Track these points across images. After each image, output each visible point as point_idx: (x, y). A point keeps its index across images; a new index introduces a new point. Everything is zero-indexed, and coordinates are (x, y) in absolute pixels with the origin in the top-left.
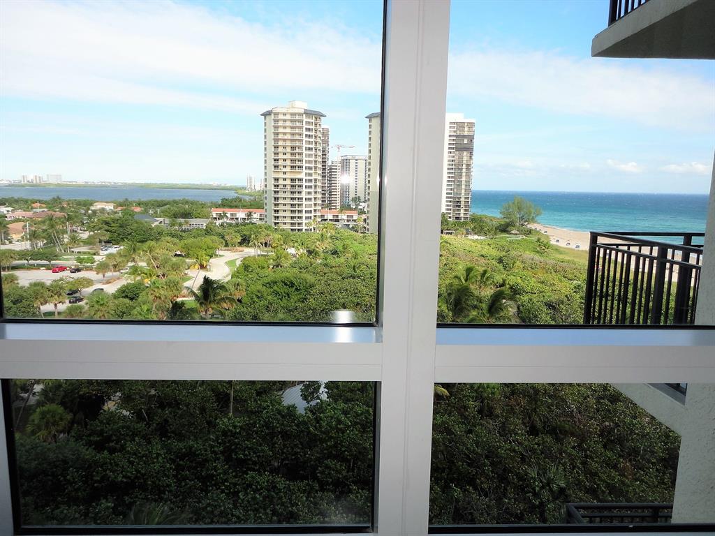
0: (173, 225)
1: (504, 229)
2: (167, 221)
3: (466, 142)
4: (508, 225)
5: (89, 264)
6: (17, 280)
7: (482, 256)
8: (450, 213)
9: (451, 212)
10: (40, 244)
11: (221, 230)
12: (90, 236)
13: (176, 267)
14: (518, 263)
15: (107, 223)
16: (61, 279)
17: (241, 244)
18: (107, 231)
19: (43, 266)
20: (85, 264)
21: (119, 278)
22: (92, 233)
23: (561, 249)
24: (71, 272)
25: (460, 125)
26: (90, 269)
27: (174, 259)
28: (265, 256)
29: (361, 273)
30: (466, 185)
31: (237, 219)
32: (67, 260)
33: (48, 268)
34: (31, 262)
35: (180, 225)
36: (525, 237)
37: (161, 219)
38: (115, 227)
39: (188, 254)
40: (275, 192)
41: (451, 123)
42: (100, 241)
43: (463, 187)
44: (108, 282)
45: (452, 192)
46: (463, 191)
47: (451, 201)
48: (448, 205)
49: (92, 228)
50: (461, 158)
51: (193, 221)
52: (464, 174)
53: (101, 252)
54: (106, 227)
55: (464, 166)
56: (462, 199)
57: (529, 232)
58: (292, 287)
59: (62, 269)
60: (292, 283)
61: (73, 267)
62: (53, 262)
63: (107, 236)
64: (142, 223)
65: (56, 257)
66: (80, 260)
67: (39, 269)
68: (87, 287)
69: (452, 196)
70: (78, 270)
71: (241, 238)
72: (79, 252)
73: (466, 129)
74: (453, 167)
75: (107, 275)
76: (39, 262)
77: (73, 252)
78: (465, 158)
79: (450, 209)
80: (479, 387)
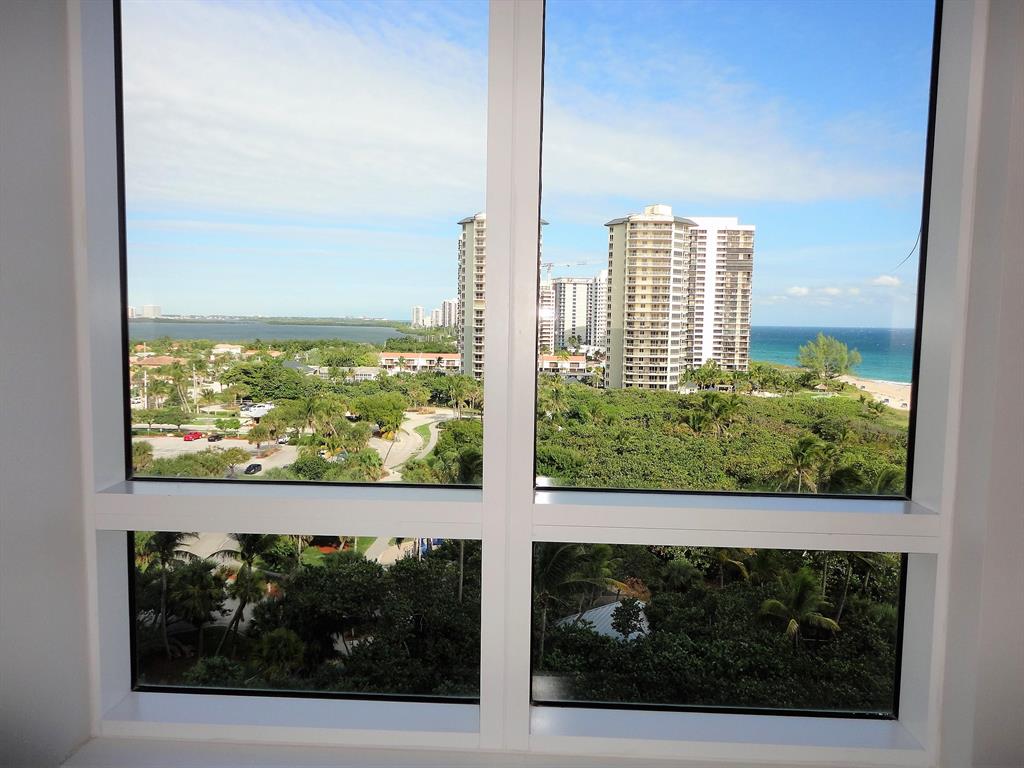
0: (333, 374)
1: (806, 382)
2: (325, 369)
3: (741, 257)
4: (808, 377)
5: (233, 430)
6: (151, 450)
7: (788, 422)
8: (719, 360)
9: (721, 357)
10: (161, 400)
11: (400, 383)
12: (225, 391)
13: (357, 435)
14: (850, 434)
15: (246, 373)
16: (209, 451)
17: (430, 402)
18: (247, 383)
19: (170, 431)
20: (228, 430)
21: (276, 450)
22: (225, 387)
23: (899, 413)
24: (209, 440)
25: (733, 234)
26: (234, 436)
27: (353, 425)
28: (468, 420)
29: (632, 447)
30: (742, 320)
31: (415, 367)
32: (202, 423)
33: (177, 433)
34: (154, 426)
35: (344, 375)
36: (837, 395)
37: (316, 368)
38: (258, 377)
39: (367, 416)
40: (477, 330)
41: (720, 232)
42: (238, 398)
43: (738, 322)
44: (264, 455)
45: (722, 328)
46: (738, 328)
47: (720, 343)
48: (715, 348)
49: (226, 379)
50: (734, 282)
51: (358, 370)
52: (739, 305)
53: (243, 414)
54: (246, 378)
55: (739, 293)
56: (737, 340)
57: (842, 387)
58: (552, 465)
59: (197, 436)
60: (551, 459)
61: (209, 434)
62: (182, 426)
63: (247, 391)
64: (293, 373)
65: (187, 419)
66: (220, 424)
67: (165, 435)
68: (243, 462)
69: (722, 334)
70: (218, 438)
71: (431, 395)
72: (211, 413)
73: (742, 240)
74: (724, 293)
75: (262, 444)
76: (166, 426)
77: (204, 412)
78: (740, 281)
79: (720, 354)
80: (884, 620)
